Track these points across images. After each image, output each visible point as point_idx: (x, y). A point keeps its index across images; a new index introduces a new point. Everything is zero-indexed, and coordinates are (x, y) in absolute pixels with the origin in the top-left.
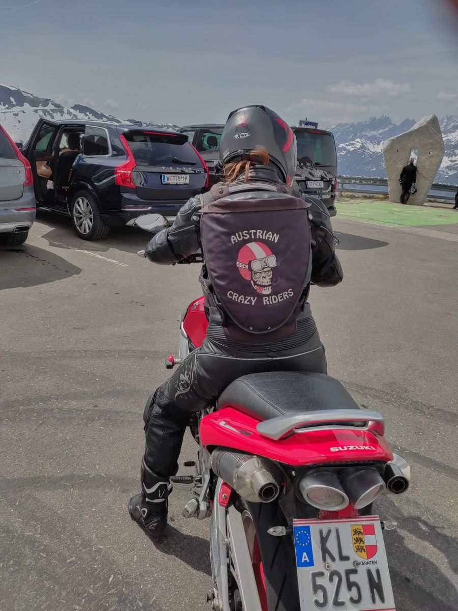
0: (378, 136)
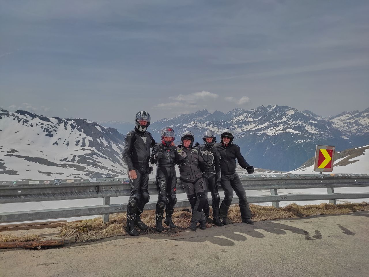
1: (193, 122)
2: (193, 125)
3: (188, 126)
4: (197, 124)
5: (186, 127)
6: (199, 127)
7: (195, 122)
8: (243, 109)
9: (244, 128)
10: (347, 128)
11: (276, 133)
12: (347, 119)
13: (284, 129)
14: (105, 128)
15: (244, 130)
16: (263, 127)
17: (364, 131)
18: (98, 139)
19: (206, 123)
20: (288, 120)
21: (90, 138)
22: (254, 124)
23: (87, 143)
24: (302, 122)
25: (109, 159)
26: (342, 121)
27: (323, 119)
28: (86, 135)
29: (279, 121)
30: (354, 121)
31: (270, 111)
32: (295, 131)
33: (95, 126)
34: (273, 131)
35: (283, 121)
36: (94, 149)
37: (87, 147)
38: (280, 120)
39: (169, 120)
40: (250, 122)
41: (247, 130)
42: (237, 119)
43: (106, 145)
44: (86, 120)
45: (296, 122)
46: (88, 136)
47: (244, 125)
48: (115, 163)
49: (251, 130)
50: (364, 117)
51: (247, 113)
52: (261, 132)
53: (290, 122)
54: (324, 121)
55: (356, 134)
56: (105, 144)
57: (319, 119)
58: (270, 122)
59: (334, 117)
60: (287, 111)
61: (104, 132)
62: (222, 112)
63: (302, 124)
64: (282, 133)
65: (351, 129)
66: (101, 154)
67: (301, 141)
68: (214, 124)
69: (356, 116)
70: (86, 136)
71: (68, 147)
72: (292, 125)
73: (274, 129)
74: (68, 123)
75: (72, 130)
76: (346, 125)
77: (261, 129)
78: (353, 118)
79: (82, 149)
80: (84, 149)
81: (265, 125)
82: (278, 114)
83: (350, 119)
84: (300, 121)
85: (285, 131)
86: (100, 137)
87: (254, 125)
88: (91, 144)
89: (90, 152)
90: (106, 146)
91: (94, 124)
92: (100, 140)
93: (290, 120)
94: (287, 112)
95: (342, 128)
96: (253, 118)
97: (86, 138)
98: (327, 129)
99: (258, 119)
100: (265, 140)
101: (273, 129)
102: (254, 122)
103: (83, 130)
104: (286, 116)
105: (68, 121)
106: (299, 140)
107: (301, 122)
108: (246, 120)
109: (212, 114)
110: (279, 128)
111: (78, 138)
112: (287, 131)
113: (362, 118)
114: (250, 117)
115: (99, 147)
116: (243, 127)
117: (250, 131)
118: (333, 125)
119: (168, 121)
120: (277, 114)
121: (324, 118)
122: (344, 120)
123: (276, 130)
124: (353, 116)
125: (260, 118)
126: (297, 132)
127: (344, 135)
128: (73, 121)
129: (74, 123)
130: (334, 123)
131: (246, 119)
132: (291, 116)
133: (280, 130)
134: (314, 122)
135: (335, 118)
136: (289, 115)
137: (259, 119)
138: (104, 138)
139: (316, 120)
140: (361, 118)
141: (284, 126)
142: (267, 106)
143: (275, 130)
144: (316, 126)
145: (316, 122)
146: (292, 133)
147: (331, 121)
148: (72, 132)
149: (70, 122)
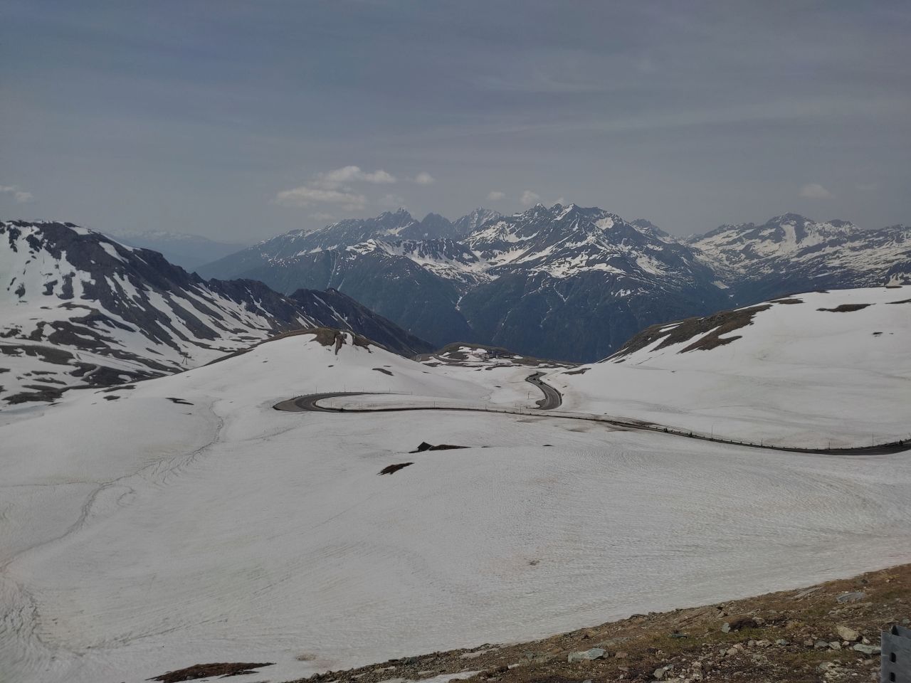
0: (397, 235)
1: (371, 240)
2: (372, 248)
3: (360, 250)
4: (381, 247)
5: (353, 252)
6: (387, 253)
7: (378, 242)
8: (495, 212)
9: (497, 259)
10: (727, 263)
11: (572, 271)
12: (729, 243)
13: (589, 263)
14: (130, 249)
15: (496, 263)
16: (542, 258)
17: (762, 270)
18: (108, 280)
19: (405, 245)
20: (598, 243)
21: (86, 276)
22: (522, 250)
23: (78, 290)
24: (630, 247)
25: (141, 332)
26: (717, 246)
27: (675, 241)
28: (73, 269)
29: (579, 244)
30: (742, 247)
31: (559, 218)
32: (614, 268)
33: (101, 243)
34: (565, 268)
35: (588, 243)
36: (97, 305)
37: (77, 300)
38: (581, 241)
39: (310, 233)
40: (510, 245)
41: (504, 263)
42: (481, 236)
43: (134, 296)
44: (74, 226)
45: (617, 246)
46: (81, 271)
47: (496, 252)
48: (158, 343)
49: (513, 263)
50: (764, 239)
51: (504, 223)
52: (537, 270)
53: (603, 246)
54: (677, 246)
55: (745, 276)
56: (130, 291)
57: (667, 240)
58: (559, 246)
59: (701, 238)
60: (597, 219)
61: (127, 261)
62: (445, 219)
63: (630, 253)
64: (584, 272)
65: (737, 266)
66: (119, 319)
67: (625, 293)
68: (424, 246)
69: (749, 237)
70: (75, 271)
71: (23, 298)
72: (608, 253)
73: (567, 262)
74: (19, 233)
75: (32, 252)
76: (724, 256)
77: (537, 263)
78: (740, 240)
79: (64, 305)
80: (69, 306)
81: (547, 252)
82: (576, 227)
83: (734, 242)
84: (626, 244)
85: (591, 268)
86: (115, 274)
87: (520, 252)
88: (89, 292)
89: (87, 312)
90: (132, 299)
91: (96, 238)
92: (114, 280)
93: (604, 241)
94: (597, 224)
95: (716, 264)
96: (518, 235)
97: (73, 274)
98: (684, 264)
99: (530, 238)
100: (546, 289)
101: (564, 263)
102: (521, 245)
103: (64, 254)
104: (595, 233)
105: (21, 228)
106: (621, 291)
107: (627, 248)
108: (501, 238)
109: (420, 220)
110: (576, 261)
111: (51, 274)
112: (597, 267)
113: (760, 241)
114: (512, 232)
115: (113, 300)
116: (495, 257)
117: (512, 266)
118: (698, 257)
119: (307, 235)
120: (573, 226)
121: (679, 240)
122: (720, 245)
123: (572, 265)
124: (742, 235)
125: (535, 235)
126: (618, 271)
127: (720, 279)
128: (36, 229)
129: (36, 233)
130: (699, 252)
131: (501, 236)
132: (607, 232)
133: (581, 265)
134: (656, 248)
135: (703, 239)
136: (603, 231)
137: (532, 237)
138: (126, 277)
139: (660, 244)
140: (757, 240)
141: (590, 255)
142: (553, 205)
143: (568, 265)
144: (659, 256)
145: (661, 249)
146: (606, 272)
147: (693, 246)
148: (33, 257)
149: (26, 232)
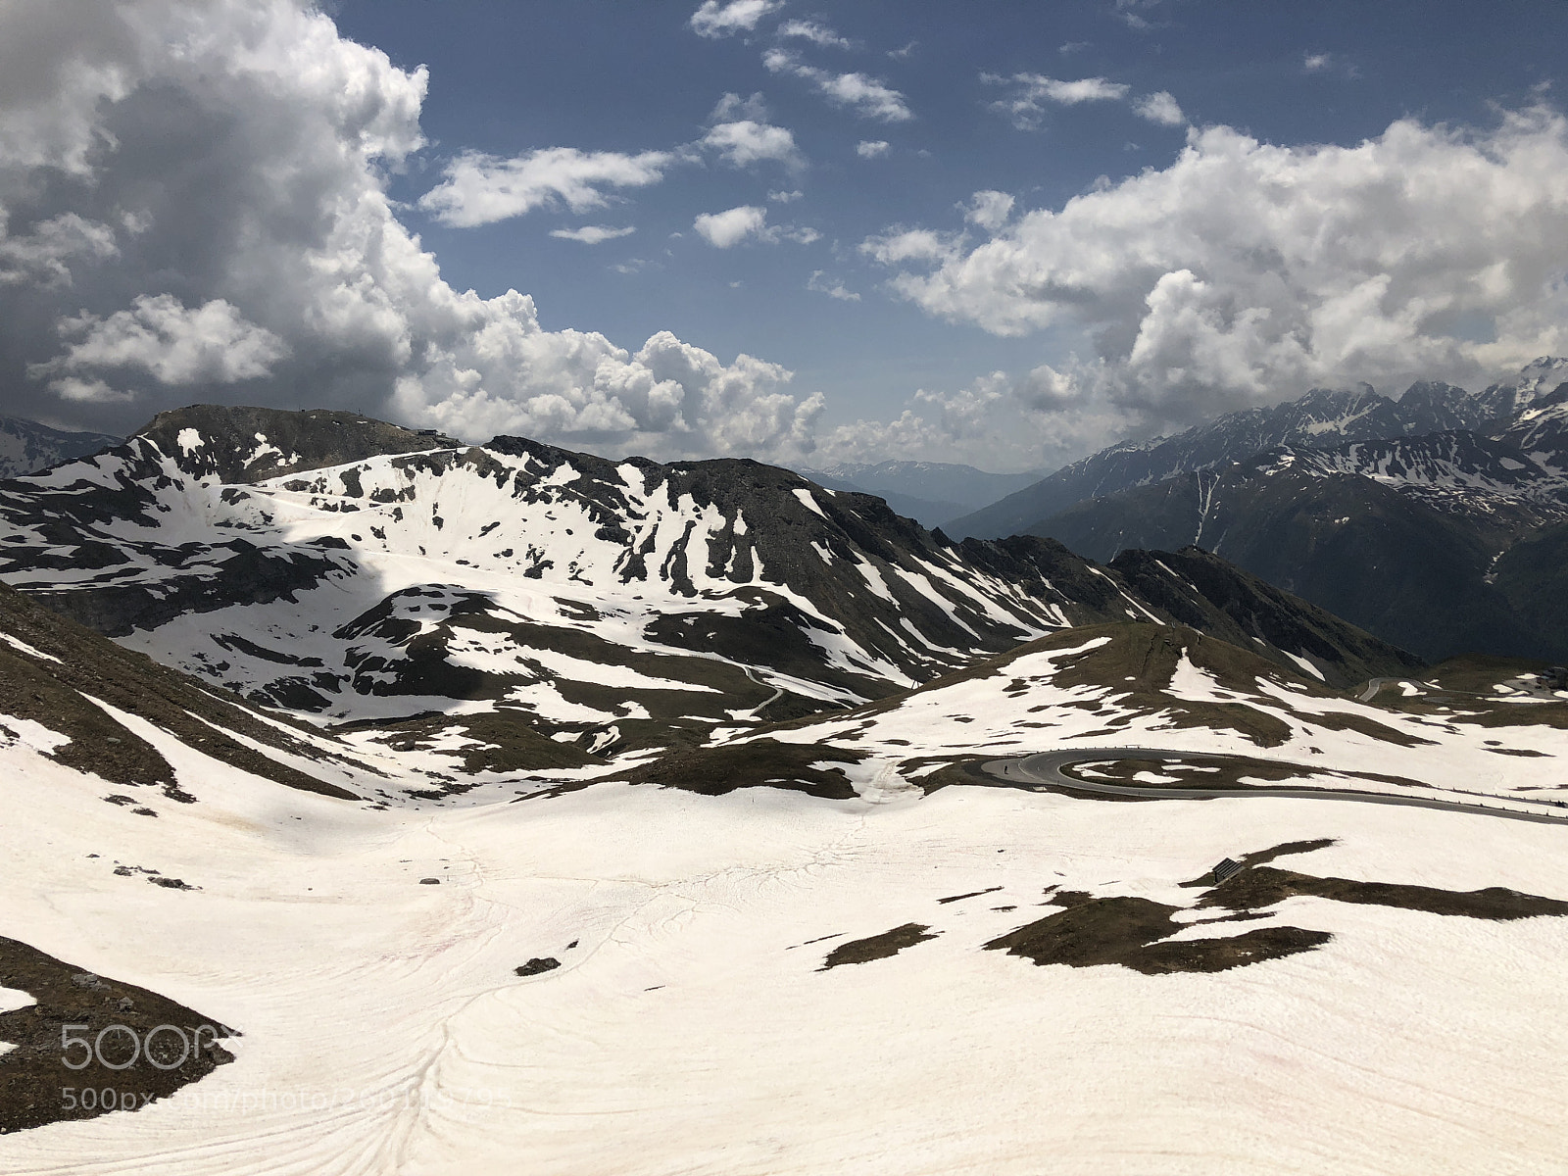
0: (1343, 433)
14: (833, 492)
19: (1360, 450)
25: (848, 633)
33: (794, 490)
36: (783, 589)
39: (1160, 442)
62: (1456, 390)
68: (1404, 450)
75: (696, 510)
79: (737, 592)
88: (771, 569)
91: (787, 480)
103: (740, 510)
109: (1396, 398)
148: (698, 516)
